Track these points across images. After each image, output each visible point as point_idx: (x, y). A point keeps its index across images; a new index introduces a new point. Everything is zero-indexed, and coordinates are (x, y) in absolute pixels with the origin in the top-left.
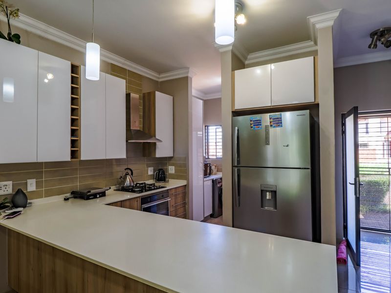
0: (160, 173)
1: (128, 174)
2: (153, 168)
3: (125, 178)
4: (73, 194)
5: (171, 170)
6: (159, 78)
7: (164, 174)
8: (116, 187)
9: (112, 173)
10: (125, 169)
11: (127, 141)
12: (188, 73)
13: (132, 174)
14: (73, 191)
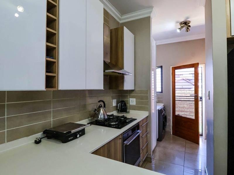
0: (123, 105)
1: (101, 107)
2: (116, 100)
3: (99, 111)
4: (46, 133)
5: (132, 101)
6: (120, 19)
7: (126, 106)
8: (89, 120)
9: (85, 106)
10: (99, 102)
11: (104, 71)
12: (150, 12)
13: (105, 106)
14: (46, 130)
